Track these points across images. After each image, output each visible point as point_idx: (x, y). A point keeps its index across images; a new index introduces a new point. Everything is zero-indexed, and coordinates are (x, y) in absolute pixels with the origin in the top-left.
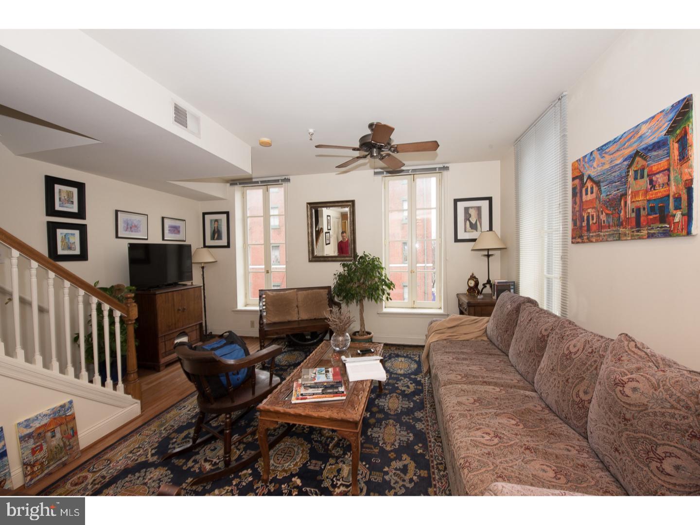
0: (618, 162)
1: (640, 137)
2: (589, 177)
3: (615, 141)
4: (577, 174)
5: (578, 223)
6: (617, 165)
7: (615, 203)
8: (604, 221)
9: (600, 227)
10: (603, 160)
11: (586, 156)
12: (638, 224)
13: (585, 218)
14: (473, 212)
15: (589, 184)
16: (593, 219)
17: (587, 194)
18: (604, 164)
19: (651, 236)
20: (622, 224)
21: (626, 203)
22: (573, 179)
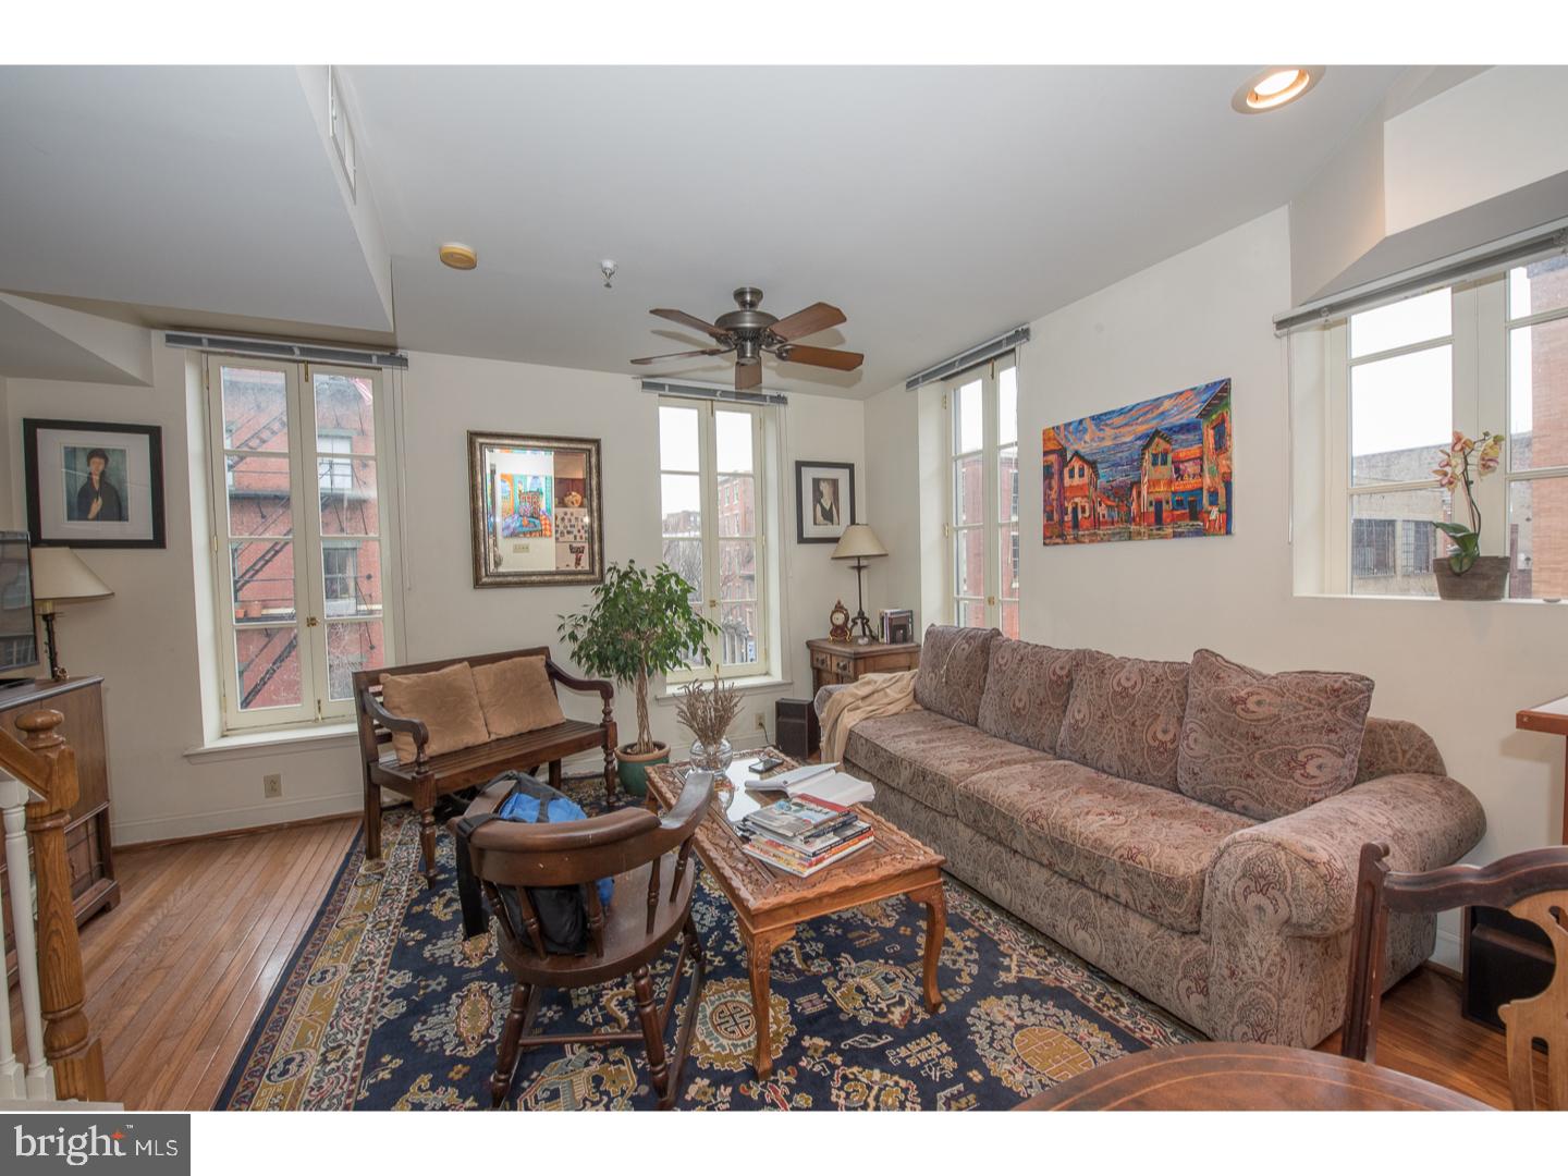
0: (1127, 439)
1: (1163, 413)
2: (1076, 454)
3: (1121, 412)
4: (1052, 446)
5: (1056, 517)
6: (1125, 443)
7: (1121, 494)
8: (1104, 516)
9: (1097, 522)
10: (1101, 434)
11: (1070, 424)
12: (1159, 520)
13: (1070, 510)
14: (825, 488)
15: (1077, 464)
16: (1084, 511)
17: (1072, 476)
18: (1103, 438)
19: (1176, 535)
20: (1134, 520)
21: (1139, 494)
22: (1046, 453)
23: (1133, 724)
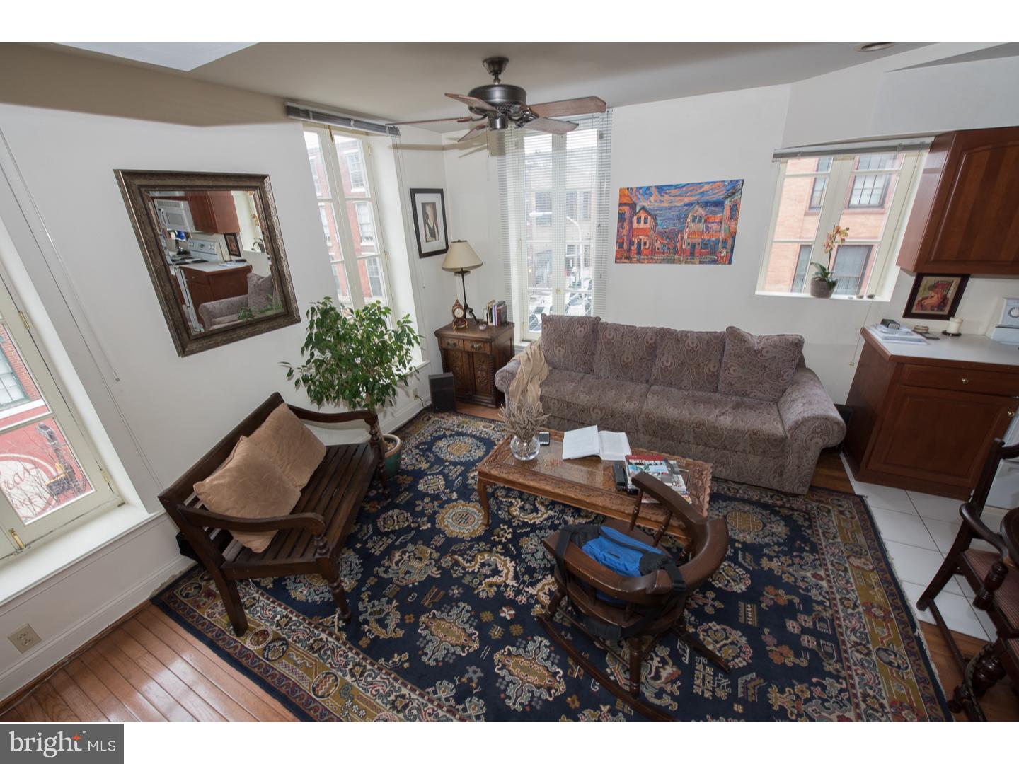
0: (679, 204)
1: (703, 192)
2: (643, 208)
3: (677, 187)
4: (625, 201)
5: (625, 246)
6: (678, 207)
7: (670, 237)
8: (658, 249)
9: (653, 251)
10: (662, 199)
11: (641, 188)
12: (692, 254)
13: (636, 243)
14: (429, 210)
15: (643, 215)
16: (645, 244)
17: (639, 221)
18: (663, 201)
19: (701, 263)
20: (677, 252)
21: (682, 238)
22: (621, 205)
23: (699, 365)
